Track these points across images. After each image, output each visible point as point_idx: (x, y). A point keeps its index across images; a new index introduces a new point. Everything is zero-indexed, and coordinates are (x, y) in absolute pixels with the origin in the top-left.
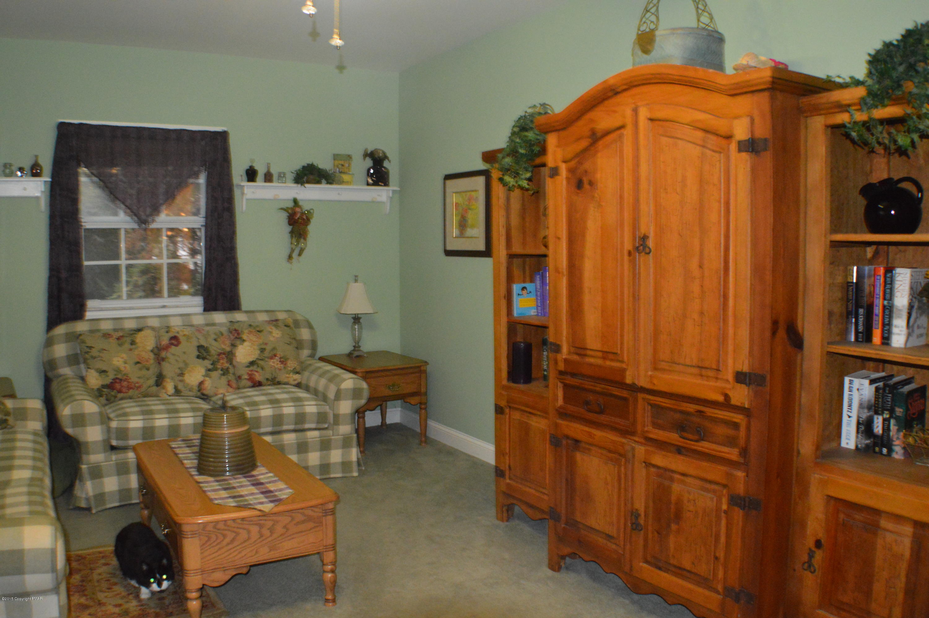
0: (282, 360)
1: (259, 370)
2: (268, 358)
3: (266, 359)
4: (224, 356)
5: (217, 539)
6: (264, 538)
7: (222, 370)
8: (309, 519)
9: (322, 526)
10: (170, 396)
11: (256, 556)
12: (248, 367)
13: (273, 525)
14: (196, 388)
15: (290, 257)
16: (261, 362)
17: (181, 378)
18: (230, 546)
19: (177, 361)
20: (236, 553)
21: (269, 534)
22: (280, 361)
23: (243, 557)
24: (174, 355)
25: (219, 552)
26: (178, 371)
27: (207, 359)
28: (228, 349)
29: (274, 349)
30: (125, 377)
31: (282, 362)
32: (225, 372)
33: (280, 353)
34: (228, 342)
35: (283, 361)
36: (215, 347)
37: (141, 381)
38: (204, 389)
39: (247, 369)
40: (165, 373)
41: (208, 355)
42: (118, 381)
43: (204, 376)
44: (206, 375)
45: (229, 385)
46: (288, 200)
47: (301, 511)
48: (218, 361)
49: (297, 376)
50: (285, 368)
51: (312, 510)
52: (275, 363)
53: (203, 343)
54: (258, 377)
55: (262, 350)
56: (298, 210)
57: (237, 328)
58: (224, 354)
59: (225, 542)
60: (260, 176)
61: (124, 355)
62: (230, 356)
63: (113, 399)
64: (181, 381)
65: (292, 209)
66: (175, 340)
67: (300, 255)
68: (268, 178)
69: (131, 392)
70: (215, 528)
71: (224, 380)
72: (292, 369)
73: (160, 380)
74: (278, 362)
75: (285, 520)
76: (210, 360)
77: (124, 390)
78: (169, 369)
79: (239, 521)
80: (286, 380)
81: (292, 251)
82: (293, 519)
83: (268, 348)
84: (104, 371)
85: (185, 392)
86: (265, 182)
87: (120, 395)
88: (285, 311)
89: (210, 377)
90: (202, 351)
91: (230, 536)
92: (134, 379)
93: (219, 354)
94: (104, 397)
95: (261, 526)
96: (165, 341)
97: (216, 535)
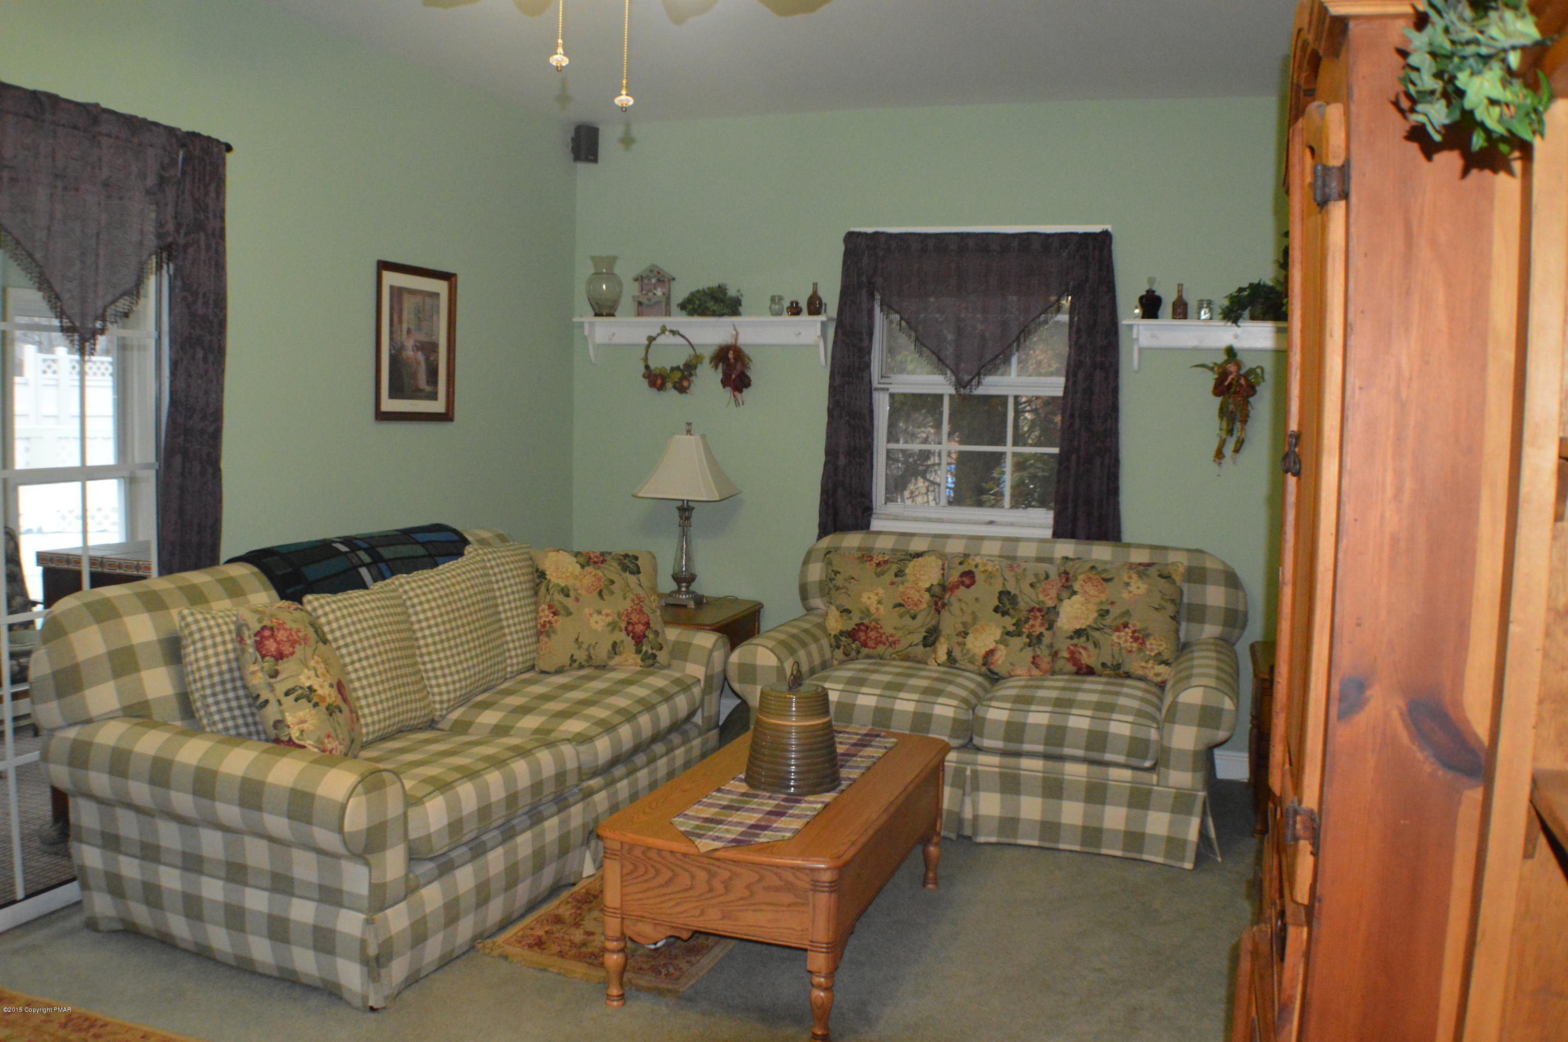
0: (1136, 634)
1: (1090, 646)
2: (1110, 627)
3: (1109, 631)
4: (1038, 614)
5: (646, 872)
6: (714, 894)
7: (1028, 637)
8: (789, 888)
9: (808, 905)
10: (939, 665)
11: (700, 919)
12: (1071, 638)
13: (730, 878)
14: (980, 661)
15: (1219, 454)
16: (1096, 634)
17: (960, 639)
18: (663, 891)
19: (962, 610)
20: (673, 903)
21: (722, 891)
22: (1132, 637)
23: (681, 913)
24: (960, 600)
25: (649, 894)
26: (961, 628)
27: (1009, 615)
28: (1050, 604)
29: (1127, 613)
30: (874, 623)
31: (1135, 639)
32: (1035, 640)
33: (1136, 623)
34: (1053, 593)
35: (1140, 638)
36: (1027, 597)
37: (899, 634)
38: (992, 663)
39: (1069, 641)
40: (942, 626)
41: (1013, 609)
42: (863, 628)
43: (997, 642)
44: (1001, 641)
45: (1033, 663)
46: (1218, 350)
47: (776, 870)
48: (1027, 620)
49: (1162, 669)
50: (1140, 650)
51: (793, 874)
52: (1123, 639)
53: (1011, 587)
54: (1086, 658)
55: (1104, 613)
56: (1232, 368)
57: (1068, 570)
58: (1040, 610)
59: (656, 882)
60: (1166, 308)
61: (881, 591)
62: (1049, 615)
63: (853, 654)
64: (959, 644)
65: (1220, 366)
66: (968, 578)
67: (1237, 450)
68: (1181, 310)
69: (881, 649)
70: (645, 856)
71: (1029, 653)
72: (1153, 654)
73: (931, 638)
74: (1128, 638)
75: (750, 876)
76: (1013, 617)
77: (871, 643)
78: (949, 623)
79: (679, 856)
80: (1140, 672)
81: (1223, 443)
82: (761, 879)
83: (1115, 611)
84: (848, 611)
85: (963, 663)
86: (1174, 318)
87: (865, 651)
88: (1188, 550)
89: (1007, 646)
90: (1006, 601)
91: (666, 875)
92: (888, 629)
93: (1032, 610)
94: (841, 650)
95: (712, 875)
96: (954, 577)
97: (646, 868)
